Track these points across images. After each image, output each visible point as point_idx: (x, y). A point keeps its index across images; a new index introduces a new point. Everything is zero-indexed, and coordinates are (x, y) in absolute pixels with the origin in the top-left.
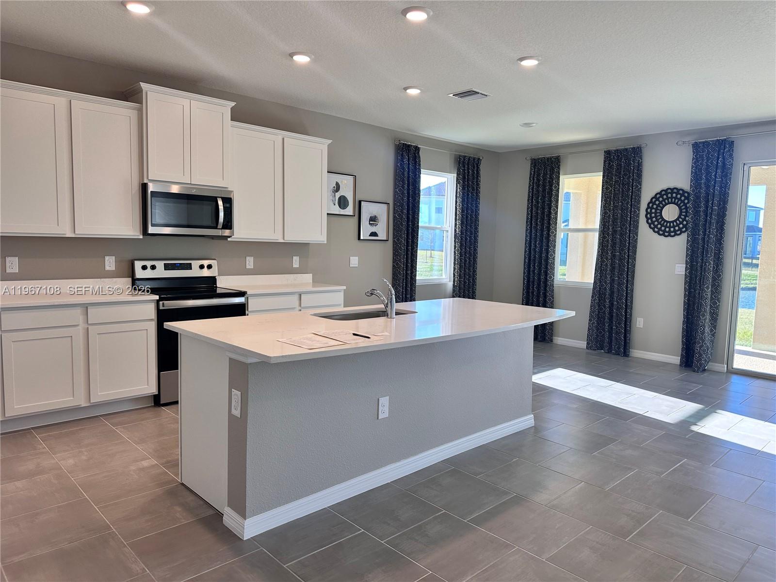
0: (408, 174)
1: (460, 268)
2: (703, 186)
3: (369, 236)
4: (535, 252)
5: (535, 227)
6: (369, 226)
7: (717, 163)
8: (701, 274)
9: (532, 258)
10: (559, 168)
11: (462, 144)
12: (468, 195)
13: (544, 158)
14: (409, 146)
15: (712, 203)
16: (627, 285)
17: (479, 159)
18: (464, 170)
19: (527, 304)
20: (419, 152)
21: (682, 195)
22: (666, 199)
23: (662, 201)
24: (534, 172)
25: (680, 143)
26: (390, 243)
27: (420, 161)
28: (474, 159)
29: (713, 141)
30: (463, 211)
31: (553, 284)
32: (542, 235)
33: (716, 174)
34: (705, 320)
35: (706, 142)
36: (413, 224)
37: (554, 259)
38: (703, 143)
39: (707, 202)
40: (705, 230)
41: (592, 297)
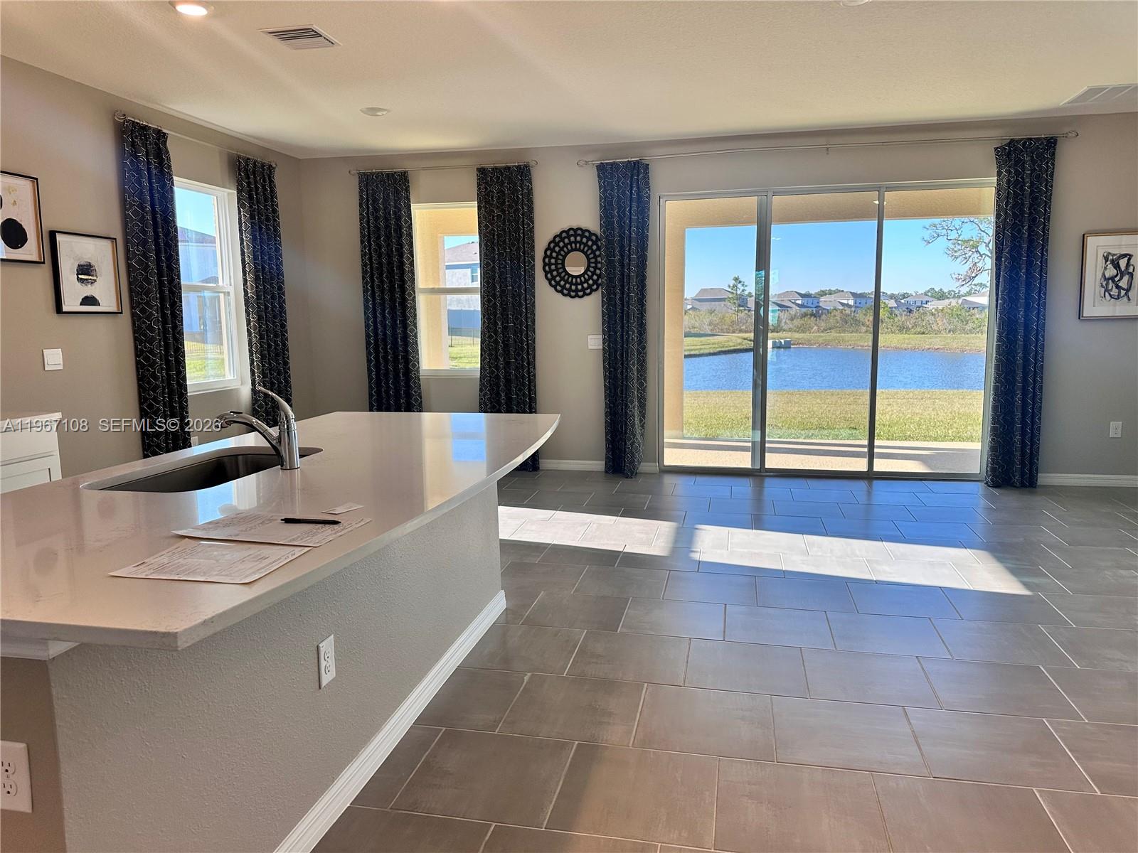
0: (150, 183)
1: (262, 359)
2: (616, 225)
3: (81, 304)
4: (384, 326)
5: (379, 287)
6: (79, 284)
7: (631, 193)
8: (622, 346)
9: (380, 337)
10: (407, 190)
11: (238, 136)
12: (261, 228)
13: (382, 173)
14: (145, 128)
15: (629, 249)
16: (529, 369)
17: (270, 166)
18: (249, 183)
19: (379, 410)
20: (165, 142)
21: (589, 239)
22: (568, 244)
23: (563, 247)
24: (367, 195)
25: (581, 163)
26: (126, 318)
27: (169, 159)
28: (263, 165)
29: (623, 162)
30: (255, 258)
31: (419, 376)
32: (393, 300)
33: (630, 209)
34: (634, 407)
35: (615, 163)
36: (171, 281)
37: (416, 336)
38: (612, 164)
39: (622, 247)
40: (623, 286)
41: (481, 390)
